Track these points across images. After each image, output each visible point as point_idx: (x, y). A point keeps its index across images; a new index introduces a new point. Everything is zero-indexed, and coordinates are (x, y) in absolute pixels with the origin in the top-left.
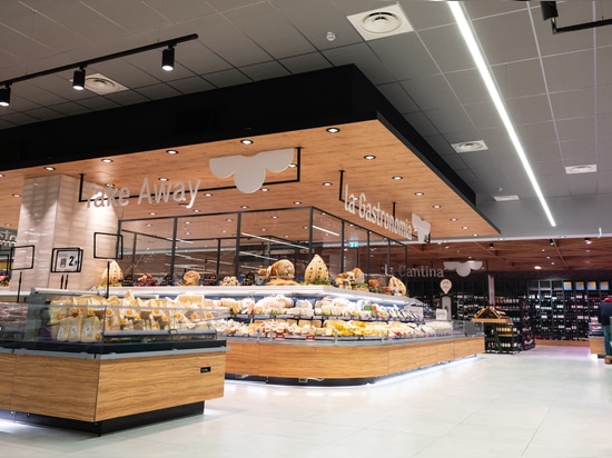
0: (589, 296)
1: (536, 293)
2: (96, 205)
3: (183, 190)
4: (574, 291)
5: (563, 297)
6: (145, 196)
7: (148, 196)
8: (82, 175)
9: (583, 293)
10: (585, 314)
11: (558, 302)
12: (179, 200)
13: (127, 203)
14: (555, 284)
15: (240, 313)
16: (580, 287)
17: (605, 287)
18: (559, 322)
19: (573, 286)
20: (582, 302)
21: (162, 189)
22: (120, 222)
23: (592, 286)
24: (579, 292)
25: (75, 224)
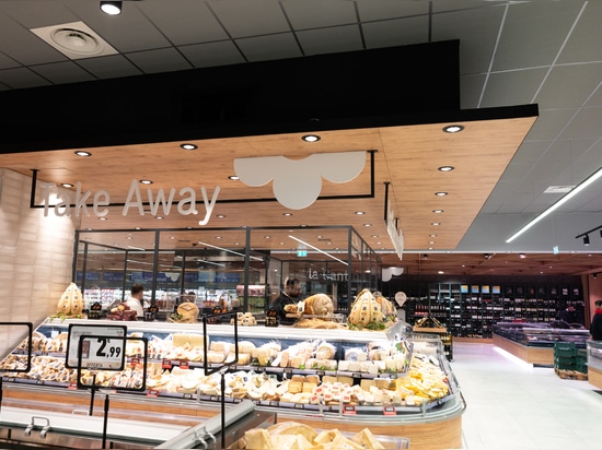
0: (483, 298)
1: (436, 294)
2: (57, 213)
3: (193, 200)
4: (470, 294)
5: (460, 299)
6: (134, 205)
7: (139, 204)
8: (35, 171)
9: (478, 295)
10: (479, 314)
11: (456, 303)
12: (187, 213)
13: (105, 212)
14: (453, 287)
15: (269, 365)
16: (475, 290)
17: (497, 290)
18: (456, 321)
19: (470, 289)
20: (476, 303)
21: (161, 196)
22: (77, 233)
23: (486, 290)
24: (474, 295)
25: (23, 236)
